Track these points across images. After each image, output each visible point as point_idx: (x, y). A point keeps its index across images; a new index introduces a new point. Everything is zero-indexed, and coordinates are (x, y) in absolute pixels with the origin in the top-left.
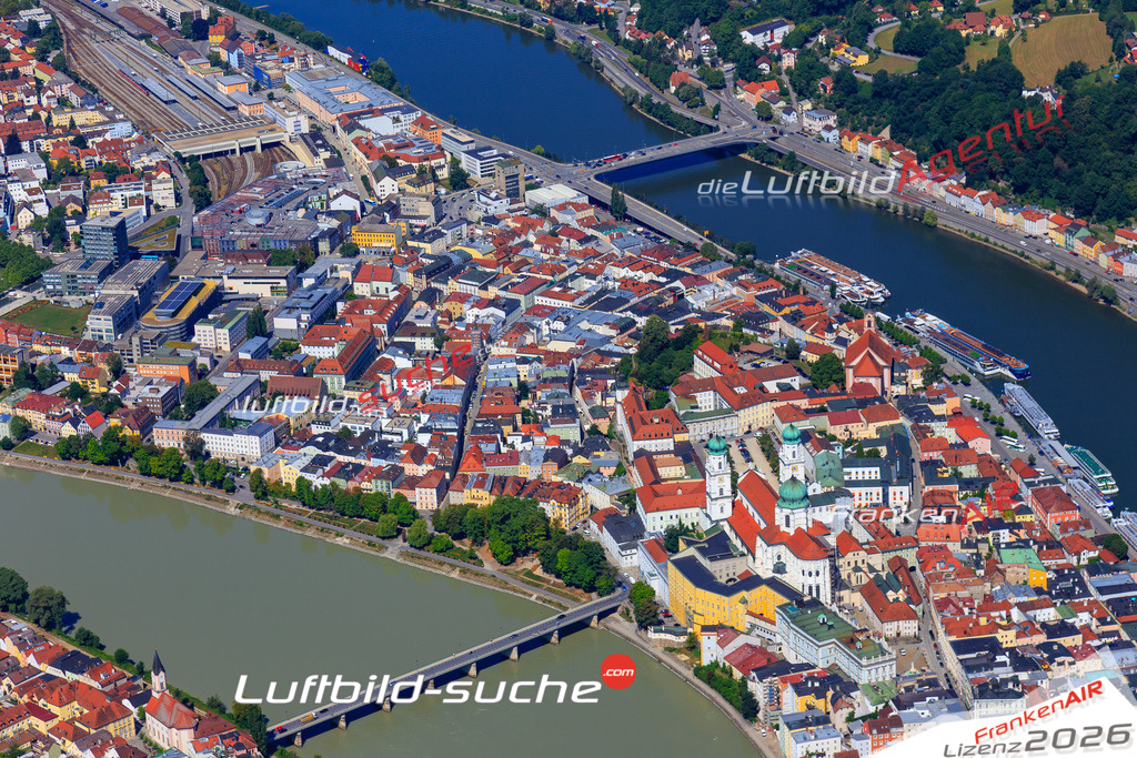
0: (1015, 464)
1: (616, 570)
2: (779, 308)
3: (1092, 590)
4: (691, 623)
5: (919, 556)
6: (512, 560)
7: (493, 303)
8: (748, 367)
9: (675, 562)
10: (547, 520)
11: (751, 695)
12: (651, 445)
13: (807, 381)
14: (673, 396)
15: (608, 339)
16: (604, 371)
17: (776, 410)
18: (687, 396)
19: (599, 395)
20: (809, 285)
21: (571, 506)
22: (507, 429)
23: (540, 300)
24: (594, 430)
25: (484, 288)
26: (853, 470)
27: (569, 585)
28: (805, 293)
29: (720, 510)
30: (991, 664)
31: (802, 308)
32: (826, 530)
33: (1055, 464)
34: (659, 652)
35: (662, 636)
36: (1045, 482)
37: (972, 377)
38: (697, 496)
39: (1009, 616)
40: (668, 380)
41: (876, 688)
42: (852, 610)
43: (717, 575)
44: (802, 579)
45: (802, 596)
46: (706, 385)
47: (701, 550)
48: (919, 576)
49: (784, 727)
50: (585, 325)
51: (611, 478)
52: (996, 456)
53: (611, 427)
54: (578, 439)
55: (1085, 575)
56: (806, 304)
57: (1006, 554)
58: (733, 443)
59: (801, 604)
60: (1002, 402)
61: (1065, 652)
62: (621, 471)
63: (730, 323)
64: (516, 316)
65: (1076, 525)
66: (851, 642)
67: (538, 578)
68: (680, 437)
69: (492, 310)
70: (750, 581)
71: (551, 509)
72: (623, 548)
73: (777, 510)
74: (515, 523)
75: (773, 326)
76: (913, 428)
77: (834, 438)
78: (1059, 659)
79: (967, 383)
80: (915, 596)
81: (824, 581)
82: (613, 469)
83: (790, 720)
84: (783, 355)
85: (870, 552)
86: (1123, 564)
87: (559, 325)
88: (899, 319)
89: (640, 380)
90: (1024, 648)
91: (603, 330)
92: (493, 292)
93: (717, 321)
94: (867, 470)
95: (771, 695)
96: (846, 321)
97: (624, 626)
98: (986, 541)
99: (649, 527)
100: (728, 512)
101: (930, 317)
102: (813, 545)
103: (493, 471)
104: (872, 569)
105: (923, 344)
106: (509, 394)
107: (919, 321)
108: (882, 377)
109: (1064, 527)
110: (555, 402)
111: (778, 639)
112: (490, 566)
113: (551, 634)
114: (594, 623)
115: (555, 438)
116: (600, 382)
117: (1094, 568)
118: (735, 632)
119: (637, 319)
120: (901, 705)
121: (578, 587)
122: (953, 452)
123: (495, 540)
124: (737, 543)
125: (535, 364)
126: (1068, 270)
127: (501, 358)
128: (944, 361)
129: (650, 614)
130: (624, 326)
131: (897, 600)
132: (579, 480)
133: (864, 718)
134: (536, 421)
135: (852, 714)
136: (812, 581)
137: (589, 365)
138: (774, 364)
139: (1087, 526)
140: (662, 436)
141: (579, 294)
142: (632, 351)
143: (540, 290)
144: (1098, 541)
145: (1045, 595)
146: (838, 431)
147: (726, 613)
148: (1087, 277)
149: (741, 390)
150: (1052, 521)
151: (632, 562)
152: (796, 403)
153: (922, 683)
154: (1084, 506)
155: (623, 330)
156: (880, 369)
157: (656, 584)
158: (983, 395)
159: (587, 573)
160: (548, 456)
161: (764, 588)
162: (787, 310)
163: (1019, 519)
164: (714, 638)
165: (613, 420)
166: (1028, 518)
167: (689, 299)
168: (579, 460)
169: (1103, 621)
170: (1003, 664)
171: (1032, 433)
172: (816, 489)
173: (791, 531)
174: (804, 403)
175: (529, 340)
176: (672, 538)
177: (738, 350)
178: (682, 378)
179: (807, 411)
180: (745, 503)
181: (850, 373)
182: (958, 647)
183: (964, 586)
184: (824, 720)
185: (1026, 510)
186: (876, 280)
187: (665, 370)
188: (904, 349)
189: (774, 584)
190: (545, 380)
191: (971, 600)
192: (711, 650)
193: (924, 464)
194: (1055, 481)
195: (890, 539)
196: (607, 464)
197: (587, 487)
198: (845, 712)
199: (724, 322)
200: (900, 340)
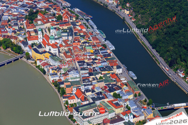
0: (90, 33)
1: (23, 50)
2: (52, 7)
3: (100, 53)
4: (35, 59)
5: (73, 48)
6: (6, 49)
7: (4, 6)
8: (47, 17)
9: (33, 49)
10: (12, 42)
11: (45, 70)
12: (30, 30)
13: (56, 19)
14: (34, 22)
15: (24, 12)
16: (23, 18)
17: (51, 24)
18: (36, 22)
19: (22, 22)
20: (58, 4)
21: (16, 40)
22: (6, 27)
23: (13, 6)
24: (21, 27)
25: (3, 4)
26: (63, 34)
27: (16, 53)
28: (57, 5)
29: (40, 40)
30: (83, 65)
31: (56, 7)
32: (57, 43)
33: (96, 33)
34: (30, 64)
35: (31, 61)
36: (94, 36)
37: (84, 19)
38: (37, 38)
39: (87, 57)
40: (33, 19)
41: (65, 69)
42: (62, 56)
43: (40, 51)
44: (53, 51)
45: (53, 54)
46: (39, 20)
47: (37, 47)
48: (73, 51)
49: (50, 75)
50: (20, 10)
51: (23, 35)
52: (87, 32)
53: (24, 27)
54: (18, 29)
55: (99, 51)
56: (57, 7)
57: (87, 47)
58: (44, 30)
59: (53, 55)
60: (88, 23)
61: (95, 63)
62: (25, 34)
63: (44, 10)
64: (8, 8)
65: (98, 43)
66: (61, 62)
67: (11, 52)
68: (35, 28)
69: (4, 7)
70: (45, 52)
71: (13, 40)
72: (25, 47)
73: (49, 40)
74: (7, 43)
75: (51, 10)
76: (73, 27)
77: (60, 29)
78: (94, 64)
79: (83, 20)
80: (72, 54)
81: (57, 52)
82: (24, 34)
83: (51, 74)
84: (53, 15)
85: (65, 47)
86: (106, 49)
87: (15, 10)
88: (72, 9)
89: (29, 19)
90: (89, 62)
91: (23, 11)
92: (4, 4)
93: (42, 9)
94: (65, 34)
95: (48, 70)
96: (63, 10)
97: (24, 59)
98: (84, 45)
99: (29, 43)
100: (42, 41)
101: (77, 9)
102: (55, 46)
103: (3, 34)
104: (65, 50)
105: (76, 13)
106: (6, 21)
107: (75, 10)
108: (68, 19)
109: (97, 43)
110: (14, 23)
111: (49, 61)
112: (2, 50)
113: (12, 61)
114: (19, 59)
115: (14, 29)
116: (22, 19)
117: (101, 50)
118: (42, 60)
119: (29, 9)
120: (69, 71)
121: (17, 53)
122: (79, 31)
123: (3, 45)
124: (43, 46)
125: (11, 16)
126: (100, 1)
127: (5, 15)
128: (79, 16)
129: (29, 57)
130: (26, 10)
131: (69, 55)
132: (18, 36)
133: (62, 74)
134: (11, 26)
135: (61, 73)
136: (55, 52)
137: (20, 16)
138: (51, 16)
139: (100, 43)
140: (32, 28)
141: (19, 5)
142: (28, 14)
143: (12, 4)
144: (102, 45)
145: (93, 54)
146: (61, 28)
147: (41, 57)
148: (103, 3)
149: (45, 21)
150: (95, 42)
151: (26, 49)
152: (54, 23)
153: (72, 68)
154: (100, 40)
155: (26, 11)
156: (68, 17)
157: (30, 53)
158: (85, 22)
159: (18, 51)
160: (13, 32)
161: (47, 53)
162: (54, 8)
163: (89, 42)
164: (39, 61)
165: (24, 26)
166: (91, 42)
167: (37, 6)
168: (18, 32)
169: (102, 58)
170: (85, 65)
171: (93, 28)
172: (56, 37)
173: (52, 44)
174: (55, 23)
175: (10, 12)
176: (33, 45)
177: (45, 14)
178: (36, 19)
179: (56, 24)
180: (45, 39)
181: (63, 18)
182: (78, 62)
183: (80, 52)
184: (56, 74)
185: (90, 40)
186: (69, 3)
187: (33, 18)
188: (72, 14)
189: (49, 52)
190: (13, 19)
191: (81, 55)
192: (38, 63)
193: (74, 33)
194: (96, 36)
195: (68, 45)
196: (23, 33)
197: (19, 37)
198: (60, 73)
199: (43, 10)
200: (72, 13)
